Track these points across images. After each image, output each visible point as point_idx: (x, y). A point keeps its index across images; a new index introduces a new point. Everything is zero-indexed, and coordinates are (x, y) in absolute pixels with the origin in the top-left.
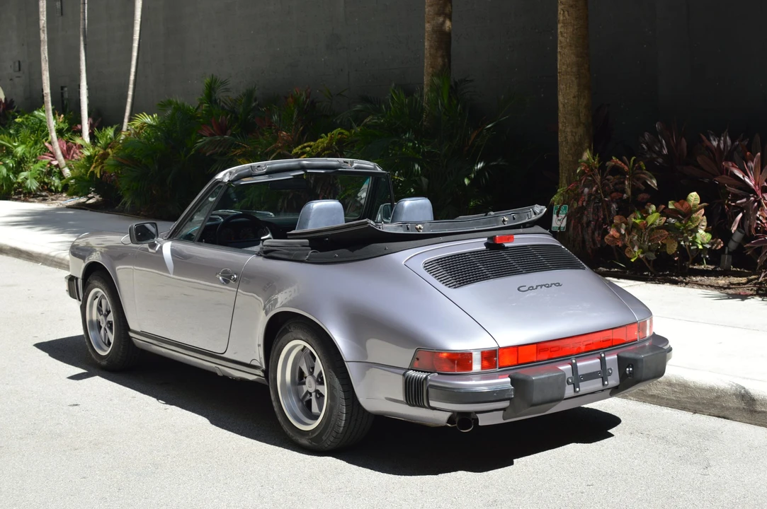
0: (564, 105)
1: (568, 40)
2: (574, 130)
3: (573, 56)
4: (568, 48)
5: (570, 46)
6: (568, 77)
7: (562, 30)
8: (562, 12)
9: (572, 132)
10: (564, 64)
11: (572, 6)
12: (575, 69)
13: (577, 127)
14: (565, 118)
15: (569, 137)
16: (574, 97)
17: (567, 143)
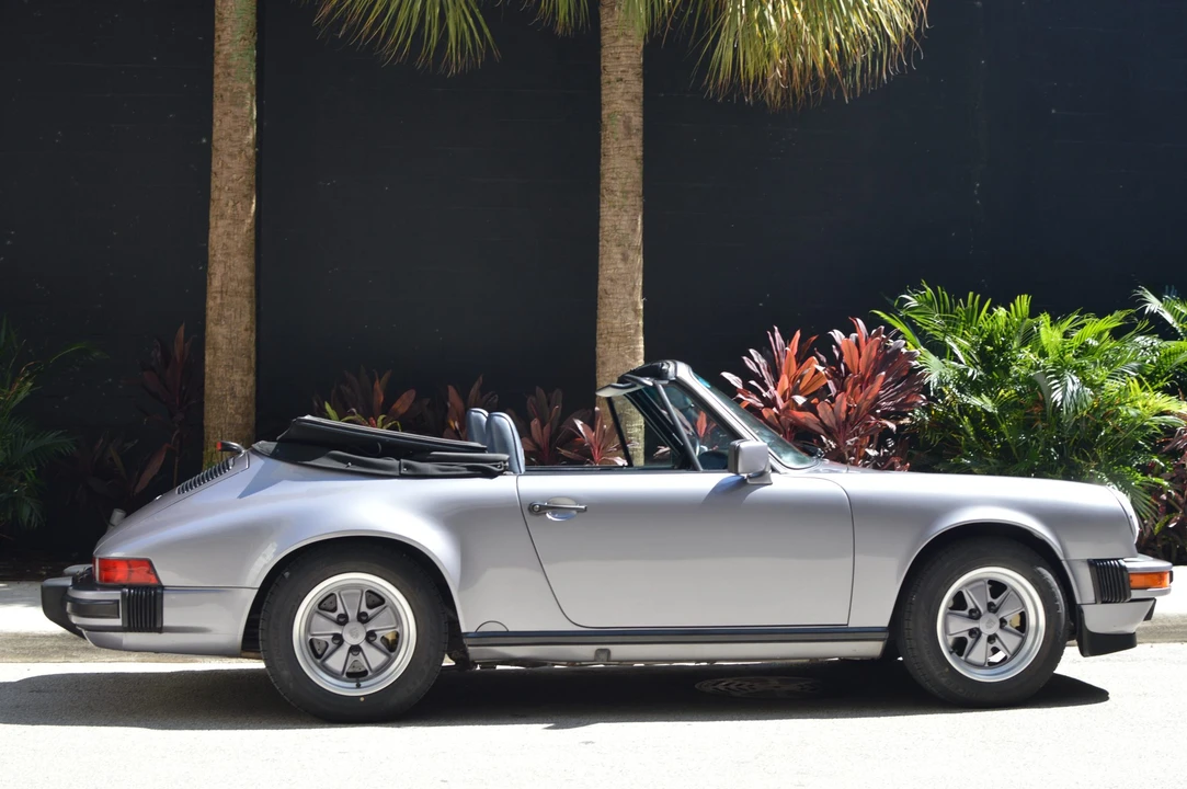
0: (230, 342)
1: (239, 245)
2: (245, 379)
3: (246, 270)
4: (239, 256)
5: (243, 254)
6: (239, 299)
7: (231, 229)
8: (231, 203)
9: (242, 380)
10: (232, 280)
11: (245, 196)
12: (247, 289)
13: (248, 374)
14: (233, 359)
15: (238, 389)
16: (246, 330)
17: (235, 397)
